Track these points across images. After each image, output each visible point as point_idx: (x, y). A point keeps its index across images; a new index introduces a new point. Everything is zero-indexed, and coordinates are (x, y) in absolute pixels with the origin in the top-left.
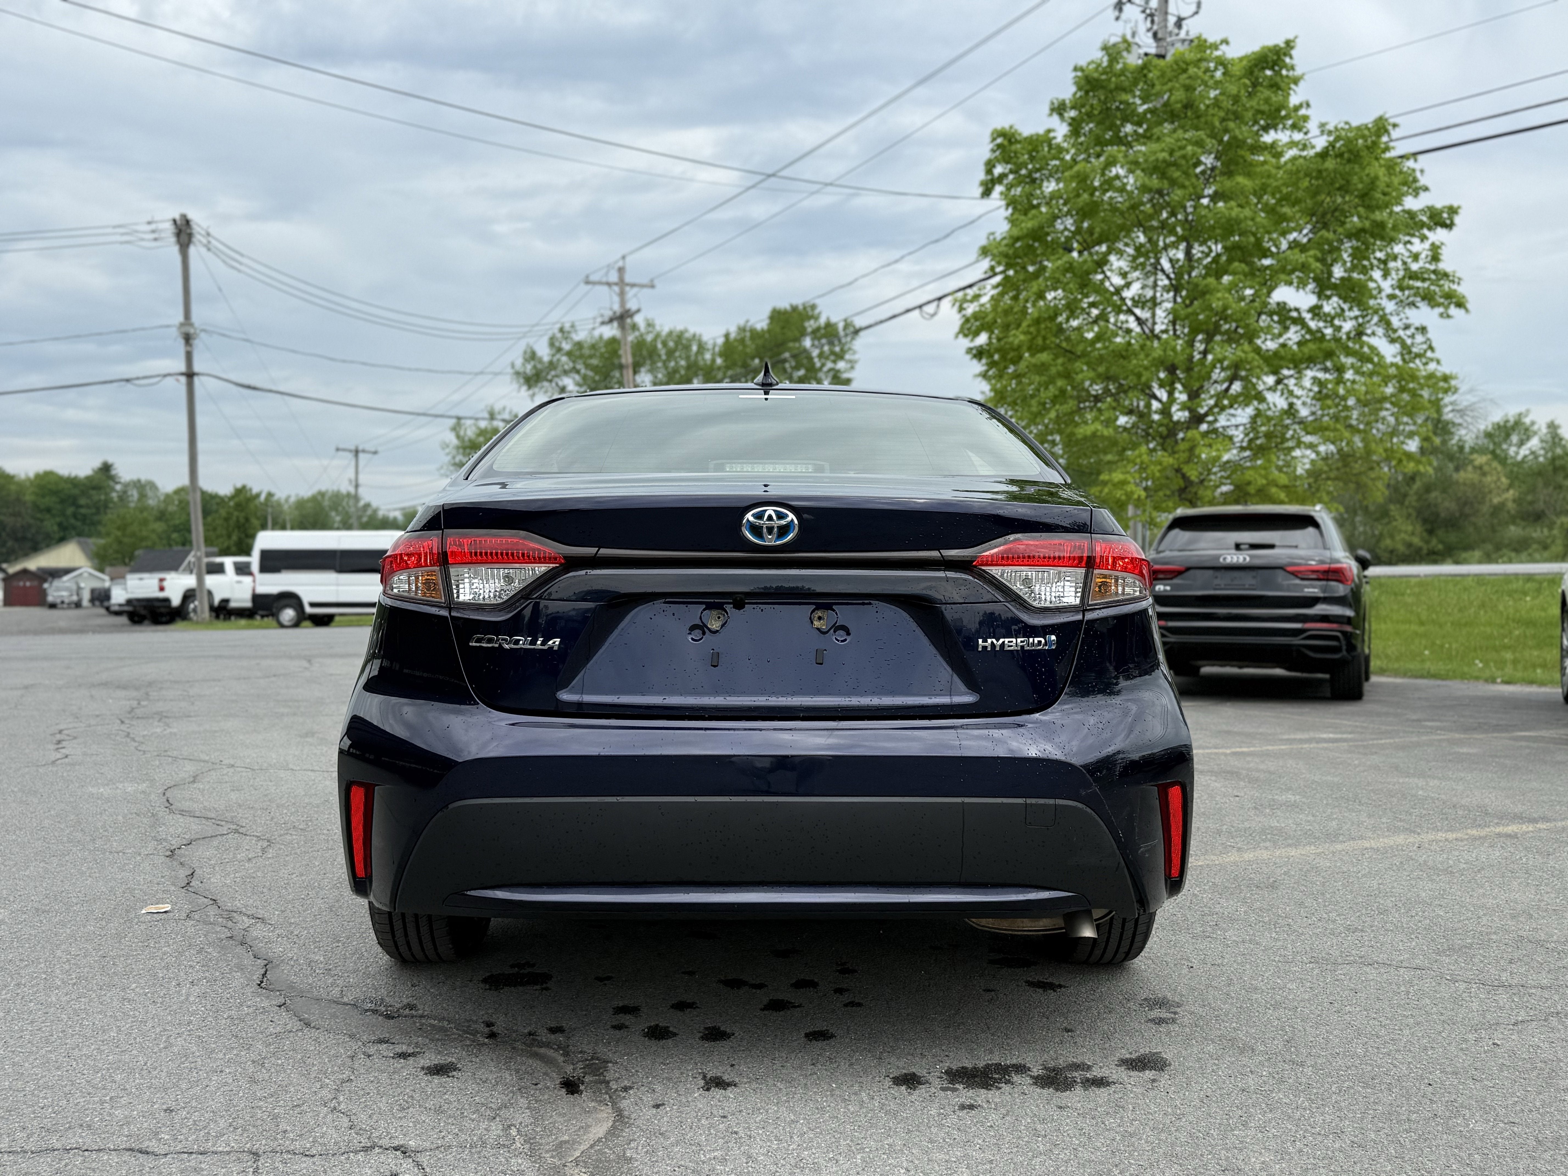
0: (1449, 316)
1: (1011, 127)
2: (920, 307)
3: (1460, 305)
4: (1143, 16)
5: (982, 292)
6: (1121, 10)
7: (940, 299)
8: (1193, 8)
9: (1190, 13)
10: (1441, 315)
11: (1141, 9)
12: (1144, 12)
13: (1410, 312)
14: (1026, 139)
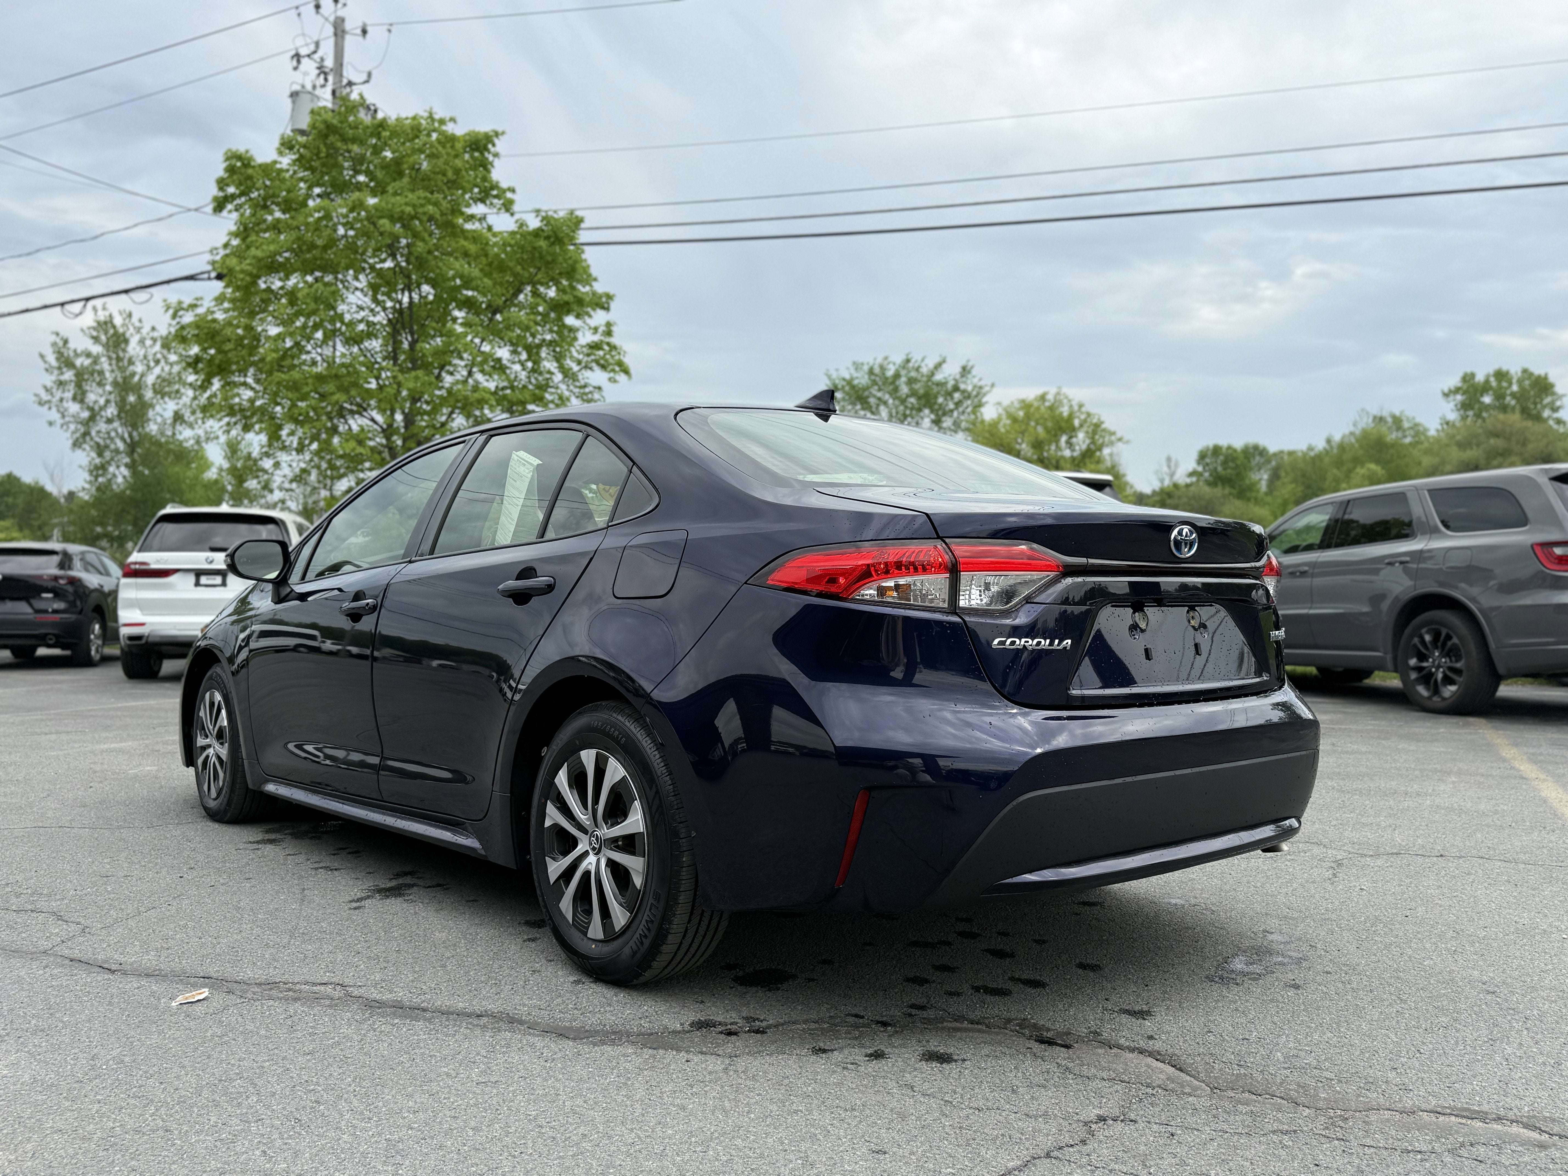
0: (615, 381)
1: (247, 152)
2: (63, 304)
3: (626, 372)
4: (317, 71)
5: (199, 303)
6: (299, 62)
7: (87, 299)
8: (364, 77)
9: (362, 80)
10: (610, 379)
11: (317, 65)
12: (319, 68)
13: (587, 373)
14: (260, 166)
